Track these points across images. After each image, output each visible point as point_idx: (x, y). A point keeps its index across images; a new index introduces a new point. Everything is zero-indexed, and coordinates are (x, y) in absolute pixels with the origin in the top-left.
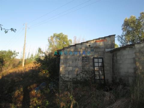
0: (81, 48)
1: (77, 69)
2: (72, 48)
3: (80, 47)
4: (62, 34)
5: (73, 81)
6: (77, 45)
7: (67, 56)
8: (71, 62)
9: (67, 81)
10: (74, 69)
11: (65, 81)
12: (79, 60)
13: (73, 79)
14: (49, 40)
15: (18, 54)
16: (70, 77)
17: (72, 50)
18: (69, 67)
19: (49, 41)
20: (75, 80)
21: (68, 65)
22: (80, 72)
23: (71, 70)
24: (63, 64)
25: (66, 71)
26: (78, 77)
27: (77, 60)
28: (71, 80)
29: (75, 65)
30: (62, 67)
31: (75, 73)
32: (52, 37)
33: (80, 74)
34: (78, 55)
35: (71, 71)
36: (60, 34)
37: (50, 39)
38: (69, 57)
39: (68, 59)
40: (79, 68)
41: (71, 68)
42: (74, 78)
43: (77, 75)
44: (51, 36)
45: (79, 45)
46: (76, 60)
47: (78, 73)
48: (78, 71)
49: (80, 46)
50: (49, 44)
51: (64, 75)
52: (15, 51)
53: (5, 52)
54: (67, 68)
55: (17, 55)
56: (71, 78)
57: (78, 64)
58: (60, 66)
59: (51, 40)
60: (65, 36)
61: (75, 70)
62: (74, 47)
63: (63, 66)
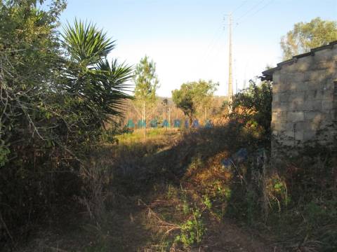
0: (330, 60)
1: (318, 118)
2: (304, 61)
3: (326, 57)
4: (318, 20)
5: (306, 147)
6: (317, 53)
7: (290, 85)
8: (299, 101)
9: (290, 147)
10: (310, 116)
11: (285, 147)
12: (323, 92)
13: (305, 143)
14: (282, 43)
15: (217, 87)
16: (299, 136)
17: (303, 66)
18: (296, 113)
19: (283, 47)
20: (313, 145)
21: (292, 106)
22: (327, 123)
23: (302, 119)
24: (279, 104)
25: (287, 122)
26: (320, 138)
27: (318, 93)
28: (300, 145)
29: (314, 108)
30: (276, 114)
31: (313, 127)
32: (292, 36)
33: (326, 130)
34: (321, 78)
35: (301, 122)
36: (312, 21)
37: (286, 40)
38: (293, 87)
39: (293, 93)
40: (325, 113)
41: (300, 114)
42: (309, 141)
43: (319, 132)
44: (288, 31)
45: (324, 51)
46: (316, 92)
47: (322, 127)
48: (320, 122)
49: (326, 53)
50: (285, 54)
51: (282, 132)
52: (210, 82)
53: (194, 84)
54: (289, 115)
55: (216, 89)
56: (299, 141)
57: (321, 103)
58: (273, 110)
59: (288, 43)
60: (329, 25)
61: (311, 121)
62: (308, 59)
63: (279, 110)
